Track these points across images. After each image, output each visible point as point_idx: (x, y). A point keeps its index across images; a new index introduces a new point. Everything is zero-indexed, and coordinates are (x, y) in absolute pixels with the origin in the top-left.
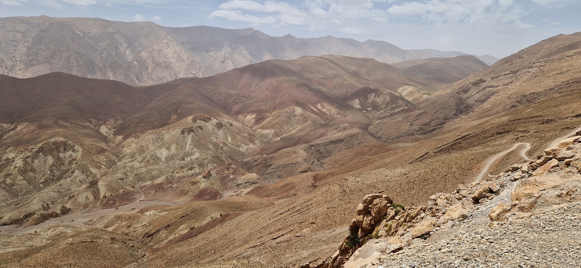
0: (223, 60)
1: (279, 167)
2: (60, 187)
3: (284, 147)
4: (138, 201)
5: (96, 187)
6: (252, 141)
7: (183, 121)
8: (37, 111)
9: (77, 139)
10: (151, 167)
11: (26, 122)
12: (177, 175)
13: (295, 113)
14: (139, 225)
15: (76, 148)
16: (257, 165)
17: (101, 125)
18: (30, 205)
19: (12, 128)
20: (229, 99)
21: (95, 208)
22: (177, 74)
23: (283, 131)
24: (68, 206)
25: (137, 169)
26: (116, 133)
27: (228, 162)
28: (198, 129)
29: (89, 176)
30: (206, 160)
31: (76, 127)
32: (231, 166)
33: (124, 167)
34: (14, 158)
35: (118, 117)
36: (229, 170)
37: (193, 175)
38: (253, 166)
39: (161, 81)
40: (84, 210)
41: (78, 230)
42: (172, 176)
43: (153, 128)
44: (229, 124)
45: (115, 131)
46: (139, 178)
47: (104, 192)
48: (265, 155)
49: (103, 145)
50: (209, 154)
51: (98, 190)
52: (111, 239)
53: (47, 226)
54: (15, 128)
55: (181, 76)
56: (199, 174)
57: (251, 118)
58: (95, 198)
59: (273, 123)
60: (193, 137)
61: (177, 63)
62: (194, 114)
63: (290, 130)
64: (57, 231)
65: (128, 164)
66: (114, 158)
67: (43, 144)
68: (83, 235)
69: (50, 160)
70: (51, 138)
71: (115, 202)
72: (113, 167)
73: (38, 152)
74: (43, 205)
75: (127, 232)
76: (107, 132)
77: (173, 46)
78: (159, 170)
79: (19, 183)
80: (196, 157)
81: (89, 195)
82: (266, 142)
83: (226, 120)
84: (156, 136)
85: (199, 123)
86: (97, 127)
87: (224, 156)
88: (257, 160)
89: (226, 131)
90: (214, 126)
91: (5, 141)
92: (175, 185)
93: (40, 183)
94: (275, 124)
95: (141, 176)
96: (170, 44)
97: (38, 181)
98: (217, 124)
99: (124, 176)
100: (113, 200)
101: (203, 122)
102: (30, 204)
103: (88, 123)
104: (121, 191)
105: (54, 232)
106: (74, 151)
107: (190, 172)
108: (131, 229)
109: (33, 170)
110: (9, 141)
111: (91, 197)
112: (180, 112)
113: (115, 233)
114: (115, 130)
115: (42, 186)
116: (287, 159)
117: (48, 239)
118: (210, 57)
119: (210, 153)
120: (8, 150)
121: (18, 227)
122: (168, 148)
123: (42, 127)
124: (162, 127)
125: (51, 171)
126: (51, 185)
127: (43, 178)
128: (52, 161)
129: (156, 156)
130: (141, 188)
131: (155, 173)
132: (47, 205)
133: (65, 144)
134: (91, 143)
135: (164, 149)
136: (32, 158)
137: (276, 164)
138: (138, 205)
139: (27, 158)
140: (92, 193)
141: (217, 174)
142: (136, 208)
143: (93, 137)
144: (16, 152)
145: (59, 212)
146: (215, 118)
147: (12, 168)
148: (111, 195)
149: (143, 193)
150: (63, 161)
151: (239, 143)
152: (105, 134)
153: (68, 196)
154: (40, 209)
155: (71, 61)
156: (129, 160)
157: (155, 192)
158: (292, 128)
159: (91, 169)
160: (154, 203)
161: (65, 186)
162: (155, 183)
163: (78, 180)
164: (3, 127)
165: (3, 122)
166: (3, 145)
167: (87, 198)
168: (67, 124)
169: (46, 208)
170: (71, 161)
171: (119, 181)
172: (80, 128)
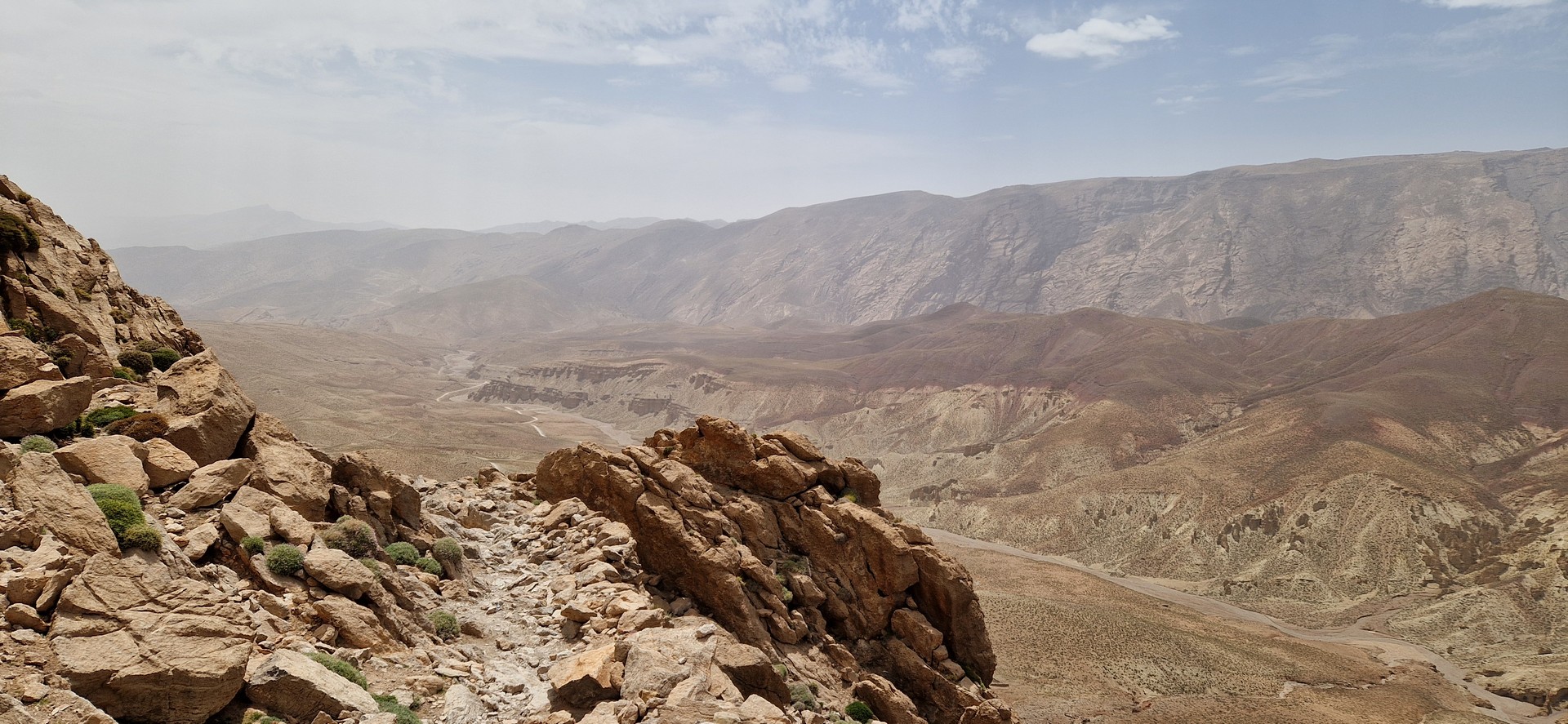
19: (1556, 439)
34: (1550, 522)
79: (1557, 595)
91: (1534, 473)
110: (1542, 474)
120: (1536, 498)
144: (1559, 506)
147: (1545, 547)
164: (1531, 436)
165: (1532, 421)
166: (1525, 481)
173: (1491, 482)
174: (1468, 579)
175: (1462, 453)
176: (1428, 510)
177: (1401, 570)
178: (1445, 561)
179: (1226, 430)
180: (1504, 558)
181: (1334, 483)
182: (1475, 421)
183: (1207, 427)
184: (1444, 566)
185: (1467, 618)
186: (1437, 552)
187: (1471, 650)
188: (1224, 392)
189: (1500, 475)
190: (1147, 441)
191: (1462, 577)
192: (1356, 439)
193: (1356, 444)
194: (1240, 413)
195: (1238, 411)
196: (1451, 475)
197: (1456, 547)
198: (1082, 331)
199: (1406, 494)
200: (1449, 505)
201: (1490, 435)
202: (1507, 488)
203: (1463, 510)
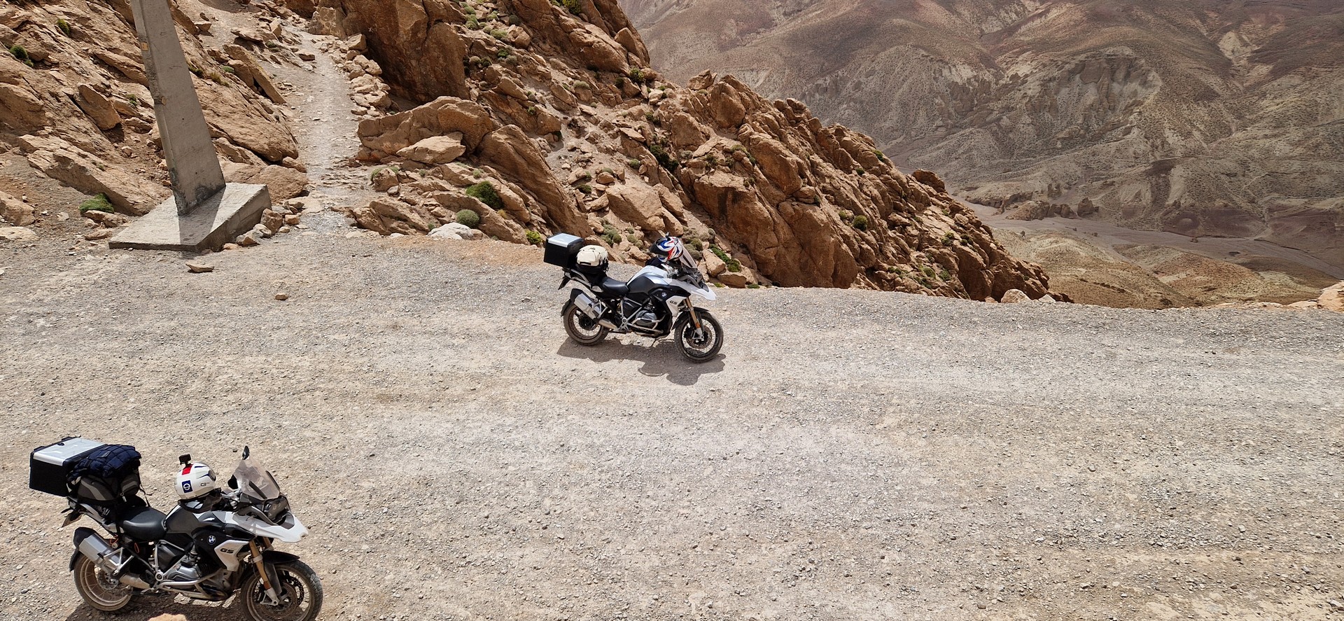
2: (1091, 158)
4: (1251, 239)
5: (1164, 177)
9: (1159, 56)
10: (1319, 164)
14: (1234, 295)
15: (1150, 78)
17: (1226, 30)
18: (1027, 179)
19: (1040, 11)
21: (1147, 223)
24: (1096, 201)
25: (1279, 159)
26: (1259, 57)
29: (1157, 148)
31: (1167, 27)
33: (1248, 147)
34: (1026, 76)
35: (1277, 16)
40: (1123, 221)
41: (1100, 257)
45: (1256, 51)
46: (1276, 182)
47: (1178, 194)
49: (1214, 82)
51: (1168, 185)
52: (1161, 301)
53: (1046, 229)
54: (1047, 11)
58: (1154, 202)
64: (1060, 244)
65: (1261, 142)
66: (1229, 119)
67: (1087, 57)
68: (1109, 270)
69: (1091, 95)
70: (1107, 46)
71: (1195, 224)
72: (1219, 141)
73: (1072, 73)
74: (1051, 185)
76: (1235, 50)
79: (1022, 130)
81: (1144, 190)
86: (1216, 34)
91: (1022, 38)
93: (1058, 139)
95: (1281, 180)
97: (1056, 133)
99: (1239, 170)
100: (1193, 217)
102: (1029, 176)
103: (1198, 21)
104: (1219, 203)
105: (1055, 245)
106: (1144, 83)
108: (1213, 297)
109: (1053, 108)
110: (1027, 39)
111: (1147, 197)
113: (1174, 292)
114: (1257, 48)
115: (1059, 145)
117: (1040, 255)
120: (1021, 58)
121: (997, 214)
123: (1096, 17)
125: (1086, 118)
126: (1077, 147)
127: (1067, 130)
128: (1093, 98)
130: (1270, 210)
131: (1323, 181)
132: (1058, 187)
133: (1131, 64)
134: (1189, 71)
136: (1059, 84)
138: (1247, 248)
139: (1050, 80)
140: (1152, 187)
142: (1242, 253)
143: (1196, 57)
144: (1034, 63)
145: (1074, 208)
147: (1019, 95)
148: (1192, 205)
149: (1272, 223)
150: (1114, 101)
152: (1228, 54)
153: (1102, 182)
154: (1042, 192)
156: (1267, 132)
157: (1305, 230)
159: (1168, 133)
160: (1291, 256)
161: (1103, 158)
162: (1313, 206)
163: (1131, 150)
164: (1025, 9)
166: (1015, 45)
167: (1138, 195)
168: (1150, 17)
169: (1054, 192)
170: (1132, 105)
171: (1223, 177)
172: (1174, 32)
173: (992, 47)
174: (966, 123)
175: (976, 25)
176: (946, 72)
177: (922, 120)
178: (952, 110)
179: (807, 14)
180: (991, 105)
181: (882, 54)
183: (793, 12)
184: (951, 114)
185: (960, 151)
186: (947, 104)
187: (960, 174)
189: (999, 41)
190: (745, 26)
191: (962, 121)
192: (902, 17)
193: (901, 21)
196: (965, 43)
197: (961, 100)
199: (931, 60)
200: (960, 67)
201: (998, 9)
202: (1001, 51)
203: (969, 70)
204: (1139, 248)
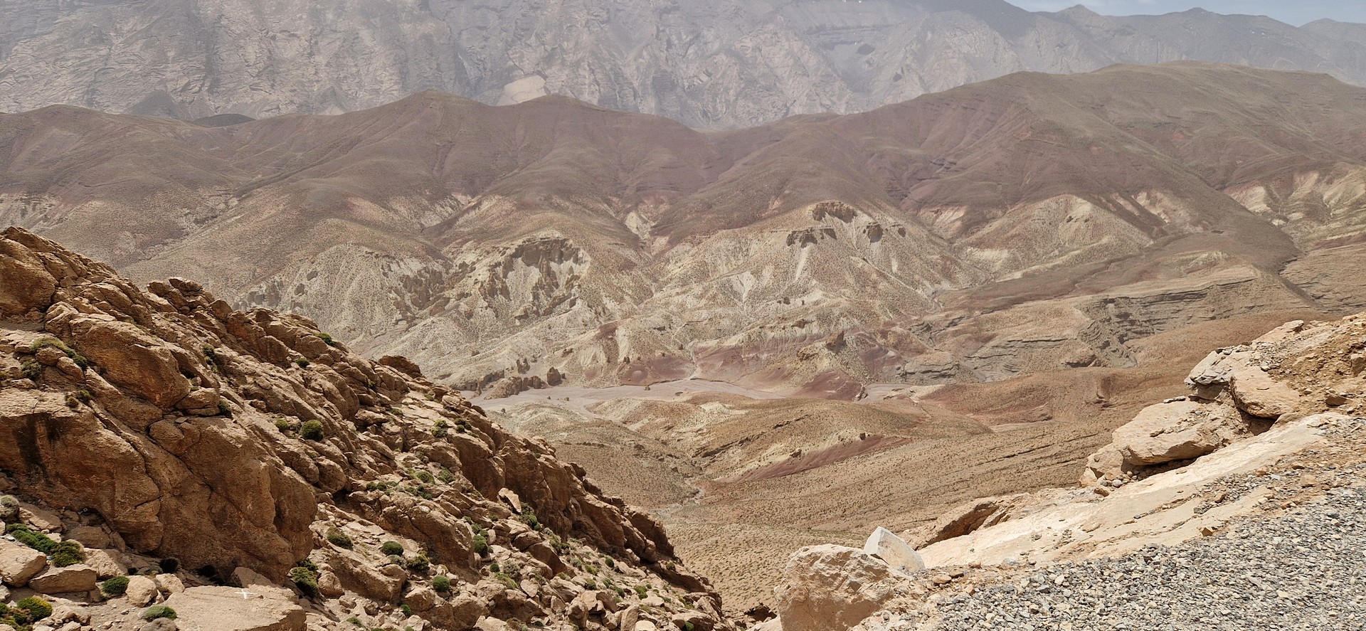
0: (899, 72)
1: (1012, 344)
2: (548, 330)
3: (1031, 298)
4: (688, 379)
5: (612, 339)
6: (949, 276)
7: (794, 214)
8: (516, 174)
9: (583, 236)
10: (719, 310)
11: (495, 194)
12: (771, 335)
13: (1072, 214)
14: (688, 429)
15: (580, 255)
16: (955, 334)
17: (628, 211)
18: (496, 358)
19: (473, 204)
20: (904, 168)
21: (607, 381)
22: (788, 105)
23: (1033, 255)
24: (561, 368)
25: (692, 310)
26: (658, 231)
27: (887, 319)
28: (825, 234)
29: (600, 314)
30: (837, 308)
31: (583, 212)
32: (893, 329)
33: (667, 304)
34: (474, 263)
35: (662, 197)
36: (886, 338)
37: (805, 337)
38: (946, 334)
39: (754, 120)
40: (589, 383)
41: (576, 419)
42: (759, 334)
43: (729, 226)
44: (897, 228)
45: (655, 227)
46: (693, 330)
47: (626, 350)
48: (977, 312)
49: (629, 253)
50: (844, 295)
51: (616, 345)
52: (635, 447)
53: (524, 402)
54: (479, 204)
55: (797, 110)
56: (819, 337)
57: (954, 218)
58: (608, 361)
59: (1009, 234)
60: (811, 252)
61: (791, 81)
62: (819, 200)
63: (1052, 254)
64: (539, 414)
65: (675, 299)
66: (648, 283)
67: (524, 242)
68: (586, 429)
69: (535, 274)
70: (538, 229)
71: (644, 375)
72: (645, 302)
73: (515, 256)
74: (518, 361)
75: (664, 438)
76: (639, 226)
77: (788, 40)
78: (733, 319)
79: (481, 313)
80: (815, 299)
81: (598, 352)
82: (984, 280)
83: (891, 220)
84: (733, 243)
85: (830, 221)
86: (622, 215)
87: (878, 302)
88: (957, 320)
89: (888, 244)
90: (862, 231)
91: (462, 229)
92: (764, 357)
93: (515, 318)
94: (1013, 237)
95: (697, 327)
96: (780, 35)
97: (512, 313)
98: (868, 227)
99: (666, 324)
100: (643, 370)
101: (838, 220)
102: (497, 356)
103: (606, 205)
104: (658, 353)
105: (534, 416)
106: (577, 261)
107: (800, 332)
108: (673, 435)
109: (505, 291)
110: (467, 230)
111: (603, 358)
112: (789, 194)
113: (643, 437)
114: (654, 224)
115: (518, 323)
116: (1036, 327)
117: (524, 428)
118: (867, 65)
119: (848, 294)
120: (464, 248)
121: (475, 396)
122: (757, 273)
123: (523, 206)
124: (747, 225)
125: (536, 297)
126: (534, 323)
127: (522, 308)
128: (537, 277)
129: (731, 287)
130: (696, 353)
131: (725, 323)
132: (525, 361)
133: (562, 245)
134: (609, 247)
135: (747, 274)
136: (505, 268)
137: (1005, 336)
138: (687, 387)
139: (496, 265)
140: (604, 349)
141: (859, 344)
142: (685, 392)
143: (612, 234)
144: (478, 251)
145: (544, 378)
146: (866, 213)
147: (471, 281)
148: (639, 359)
149: (699, 363)
150: (556, 278)
151: (917, 277)
152: (634, 231)
153: (562, 350)
154: (512, 368)
155: (581, 72)
156: (678, 290)
157: (723, 365)
158: (1056, 252)
159: (605, 300)
160: (719, 388)
161: (558, 330)
162: (723, 345)
163: (580, 319)
164: (458, 202)
165: (459, 191)
166: (457, 236)
167: (594, 358)
168: (568, 204)
169: (523, 368)
170: (571, 280)
171: (656, 331)
172: (589, 215)
173: (435, 240)
174: (425, 313)
175: (415, 220)
176: (394, 267)
177: (379, 316)
178: (409, 303)
179: (224, 220)
180: (447, 293)
181: (322, 255)
182: (421, 194)
183: (207, 219)
184: (409, 307)
185: (426, 341)
186: (403, 297)
187: (430, 364)
188: (218, 185)
189: (441, 234)
190: (146, 238)
191: (422, 312)
192: (336, 217)
193: (336, 221)
194: (236, 203)
195: (234, 202)
196: (407, 237)
197: (416, 291)
198: (55, 131)
199: (377, 256)
200: (408, 261)
201: (432, 204)
202: (445, 242)
203: (418, 263)
204: (606, 404)
